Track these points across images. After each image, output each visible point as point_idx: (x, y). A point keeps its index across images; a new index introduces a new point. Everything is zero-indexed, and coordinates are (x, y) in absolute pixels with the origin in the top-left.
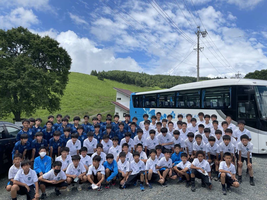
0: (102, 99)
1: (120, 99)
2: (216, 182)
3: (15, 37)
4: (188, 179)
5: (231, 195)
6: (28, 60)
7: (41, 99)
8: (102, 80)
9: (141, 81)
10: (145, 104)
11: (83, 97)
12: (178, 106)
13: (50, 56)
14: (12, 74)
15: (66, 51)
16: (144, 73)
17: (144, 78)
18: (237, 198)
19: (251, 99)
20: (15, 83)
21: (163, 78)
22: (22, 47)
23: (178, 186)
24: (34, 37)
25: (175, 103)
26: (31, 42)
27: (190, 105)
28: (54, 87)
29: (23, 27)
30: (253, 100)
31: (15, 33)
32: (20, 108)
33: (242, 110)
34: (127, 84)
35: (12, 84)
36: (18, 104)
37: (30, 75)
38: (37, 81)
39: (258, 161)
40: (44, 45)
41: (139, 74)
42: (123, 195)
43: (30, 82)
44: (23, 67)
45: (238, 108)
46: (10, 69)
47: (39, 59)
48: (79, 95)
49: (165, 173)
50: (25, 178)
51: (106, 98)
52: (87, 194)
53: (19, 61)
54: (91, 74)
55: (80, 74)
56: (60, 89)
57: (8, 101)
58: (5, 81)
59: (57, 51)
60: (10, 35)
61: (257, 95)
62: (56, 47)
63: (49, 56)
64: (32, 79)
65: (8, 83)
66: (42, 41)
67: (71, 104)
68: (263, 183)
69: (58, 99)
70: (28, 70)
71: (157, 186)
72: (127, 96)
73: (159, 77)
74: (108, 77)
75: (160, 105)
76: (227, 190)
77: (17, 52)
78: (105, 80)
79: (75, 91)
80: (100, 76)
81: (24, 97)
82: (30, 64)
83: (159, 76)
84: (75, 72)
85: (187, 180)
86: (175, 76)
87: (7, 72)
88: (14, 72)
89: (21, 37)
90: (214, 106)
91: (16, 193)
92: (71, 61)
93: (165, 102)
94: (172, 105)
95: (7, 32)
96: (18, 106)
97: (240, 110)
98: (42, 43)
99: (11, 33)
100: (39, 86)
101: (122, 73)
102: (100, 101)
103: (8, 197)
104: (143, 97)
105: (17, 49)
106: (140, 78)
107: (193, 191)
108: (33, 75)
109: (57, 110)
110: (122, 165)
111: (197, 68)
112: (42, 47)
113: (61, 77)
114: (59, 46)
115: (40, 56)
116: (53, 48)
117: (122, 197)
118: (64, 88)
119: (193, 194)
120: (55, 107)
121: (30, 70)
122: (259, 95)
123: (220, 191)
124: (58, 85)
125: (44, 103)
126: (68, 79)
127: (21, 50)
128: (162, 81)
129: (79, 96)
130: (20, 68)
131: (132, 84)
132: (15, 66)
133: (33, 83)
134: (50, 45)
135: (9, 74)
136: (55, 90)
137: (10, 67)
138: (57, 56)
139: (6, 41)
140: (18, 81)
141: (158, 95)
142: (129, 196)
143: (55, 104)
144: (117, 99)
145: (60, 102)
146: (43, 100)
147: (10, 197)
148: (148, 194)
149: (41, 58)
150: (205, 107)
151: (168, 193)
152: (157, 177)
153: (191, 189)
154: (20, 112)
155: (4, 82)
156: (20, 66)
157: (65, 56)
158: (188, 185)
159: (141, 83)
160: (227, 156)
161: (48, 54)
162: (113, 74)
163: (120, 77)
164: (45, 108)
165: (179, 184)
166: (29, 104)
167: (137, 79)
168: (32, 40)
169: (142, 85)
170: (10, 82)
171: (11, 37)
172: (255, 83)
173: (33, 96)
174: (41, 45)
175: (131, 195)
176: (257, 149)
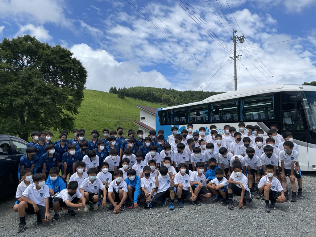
0: (124, 120)
1: (144, 118)
2: (258, 200)
3: (21, 47)
4: (225, 197)
5: (276, 212)
6: (36, 74)
7: (52, 118)
8: (123, 98)
9: (168, 98)
10: (173, 120)
11: (101, 118)
12: (213, 121)
13: (62, 68)
14: (18, 90)
15: (80, 62)
16: (172, 89)
17: (172, 95)
18: (283, 215)
19: (298, 107)
20: (21, 100)
21: (194, 94)
22: (30, 59)
23: (214, 204)
24: (43, 47)
25: (209, 118)
26: (40, 52)
27: (226, 118)
28: (66, 105)
29: (30, 36)
30: (301, 108)
31: (21, 42)
32: (27, 129)
33: (288, 121)
34: (152, 102)
35: (19, 101)
36: (25, 125)
37: (39, 90)
38: (46, 97)
39: (308, 180)
40: (55, 56)
41: (166, 91)
42: (149, 214)
43: (39, 99)
44: (30, 81)
45: (283, 118)
46: (15, 83)
47: (50, 73)
48: (96, 115)
49: (197, 189)
50: (36, 194)
51: (128, 118)
52: (107, 214)
53: (26, 75)
54: (110, 92)
55: (97, 91)
56: (73, 106)
57: (14, 121)
58: (9, 97)
59: (70, 63)
60: (15, 45)
61: (306, 107)
62: (68, 57)
63: (60, 68)
64: (42, 96)
65: (13, 100)
66: (53, 51)
67: (87, 126)
68: (314, 201)
69: (71, 119)
70: (37, 85)
71: (188, 205)
72: (152, 115)
73: (190, 94)
74: (130, 95)
75: (191, 120)
76: (272, 208)
77: (23, 65)
78: (126, 98)
79: (91, 111)
80: (121, 94)
81: (31, 117)
82: (38, 77)
83: (190, 92)
84: (92, 90)
85: (223, 198)
86: (208, 92)
87: (12, 88)
88: (20, 87)
89: (28, 47)
90: (255, 118)
91: (24, 210)
92: (86, 74)
93: (197, 117)
94: (205, 119)
95: (12, 41)
96: (25, 127)
97: (285, 121)
98: (52, 54)
99: (17, 42)
100: (50, 102)
101: (146, 90)
102: (121, 122)
103: (15, 219)
104: (172, 112)
105: (24, 62)
106: (168, 95)
107: (231, 209)
108: (43, 91)
109: (71, 132)
110: (147, 181)
111: (234, 79)
112: (52, 58)
113: (74, 92)
114: (73, 57)
115: (50, 69)
116: (65, 59)
117: (147, 216)
118: (79, 105)
119: (230, 212)
120: (68, 128)
121: (39, 84)
122: (308, 107)
123: (262, 209)
124: (71, 102)
125: (55, 123)
126: (83, 95)
127: (28, 62)
128: (193, 98)
129: (97, 117)
130: (28, 83)
131: (158, 103)
132: (21, 80)
133: (43, 99)
134: (62, 55)
135: (15, 89)
136: (68, 108)
137: (16, 82)
138: (70, 69)
139: (11, 52)
140: (25, 97)
141: (188, 109)
142: (156, 215)
143: (68, 125)
144: (140, 118)
145: (74, 122)
146: (54, 119)
147: (18, 218)
148: (178, 213)
149: (52, 72)
150: (244, 120)
151: (202, 211)
152: (188, 194)
153: (229, 207)
154: (27, 134)
155: (8, 99)
156: (27, 80)
157: (79, 68)
158: (225, 204)
159: (169, 101)
160: (268, 169)
161: (59, 66)
162: (136, 91)
163: (143, 94)
164: (57, 130)
165: (215, 203)
166: (38, 125)
167: (164, 96)
168: (41, 50)
169: (170, 103)
170: (16, 99)
171: (17, 47)
172: (302, 88)
173: (43, 115)
174: (51, 56)
175: (158, 215)
176: (306, 165)
